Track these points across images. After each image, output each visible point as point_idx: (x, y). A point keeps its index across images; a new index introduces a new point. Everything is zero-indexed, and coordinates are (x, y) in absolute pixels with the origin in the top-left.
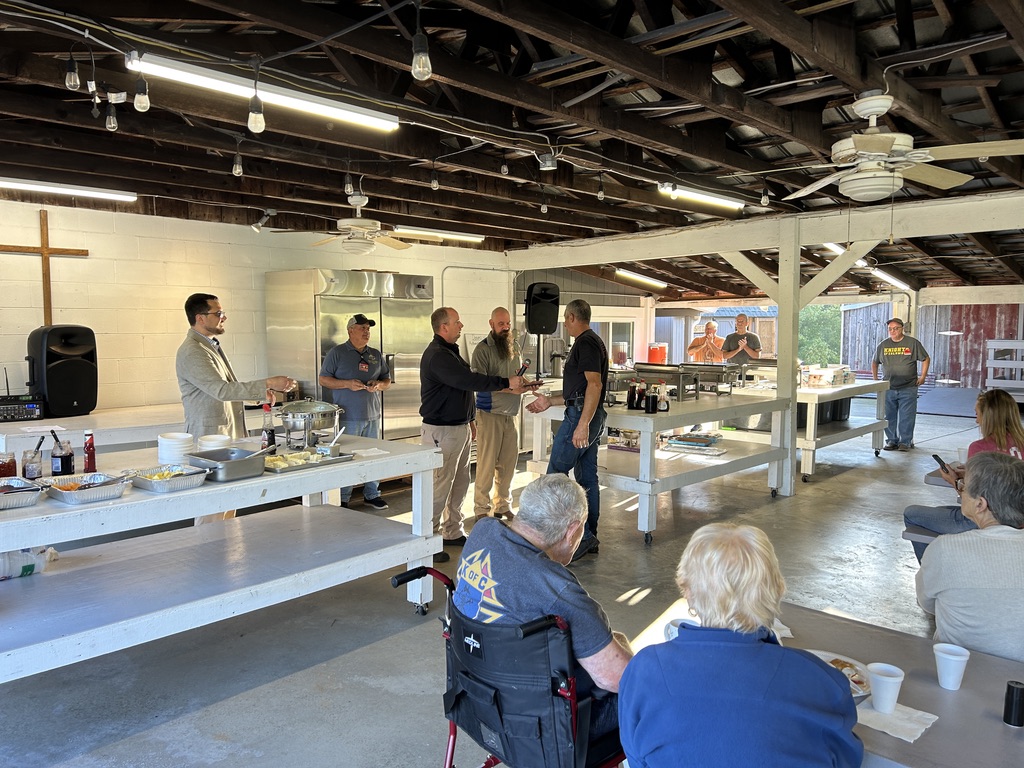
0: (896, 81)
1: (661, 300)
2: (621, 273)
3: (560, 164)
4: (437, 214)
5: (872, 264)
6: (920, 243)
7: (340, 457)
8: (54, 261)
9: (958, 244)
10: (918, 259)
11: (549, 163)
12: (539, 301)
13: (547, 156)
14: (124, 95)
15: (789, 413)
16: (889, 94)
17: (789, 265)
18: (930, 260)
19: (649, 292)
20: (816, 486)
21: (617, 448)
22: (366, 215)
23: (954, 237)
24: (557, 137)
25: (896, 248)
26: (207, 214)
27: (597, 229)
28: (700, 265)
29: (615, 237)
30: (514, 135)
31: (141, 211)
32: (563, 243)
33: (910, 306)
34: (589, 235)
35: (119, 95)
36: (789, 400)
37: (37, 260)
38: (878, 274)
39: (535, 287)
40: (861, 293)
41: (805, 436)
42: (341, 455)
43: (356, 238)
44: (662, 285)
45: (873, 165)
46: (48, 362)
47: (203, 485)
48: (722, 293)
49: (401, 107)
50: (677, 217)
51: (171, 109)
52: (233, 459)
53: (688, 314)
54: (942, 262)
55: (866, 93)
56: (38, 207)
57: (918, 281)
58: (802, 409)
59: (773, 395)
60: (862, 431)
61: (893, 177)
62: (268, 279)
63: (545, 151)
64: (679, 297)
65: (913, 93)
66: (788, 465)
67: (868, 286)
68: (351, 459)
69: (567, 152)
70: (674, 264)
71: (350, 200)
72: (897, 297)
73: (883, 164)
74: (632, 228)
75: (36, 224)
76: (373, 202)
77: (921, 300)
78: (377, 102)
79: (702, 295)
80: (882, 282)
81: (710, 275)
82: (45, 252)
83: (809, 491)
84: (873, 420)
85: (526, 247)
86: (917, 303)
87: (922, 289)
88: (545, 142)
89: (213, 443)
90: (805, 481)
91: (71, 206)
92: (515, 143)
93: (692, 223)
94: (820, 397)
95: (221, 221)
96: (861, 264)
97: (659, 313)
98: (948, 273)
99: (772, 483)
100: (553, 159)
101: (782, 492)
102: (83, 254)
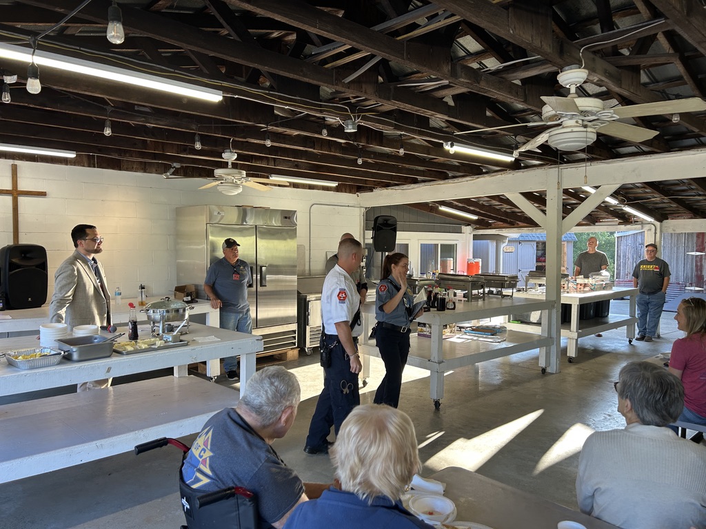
0: (594, 60)
1: (476, 229)
2: (443, 208)
3: (359, 127)
4: (297, 166)
5: (622, 202)
6: (655, 186)
7: (180, 342)
8: (21, 199)
9: (685, 188)
10: (658, 199)
11: (350, 127)
12: (382, 229)
13: (349, 121)
14: (16, 77)
15: (554, 311)
16: (584, 68)
17: (554, 201)
18: (666, 199)
19: (468, 222)
20: (577, 366)
21: (424, 336)
22: (235, 166)
23: (681, 182)
24: (356, 108)
25: (639, 190)
26: (135, 167)
27: (420, 178)
28: (497, 203)
29: (432, 183)
30: (321, 106)
31: (86, 164)
32: (397, 187)
33: (655, 233)
34: (415, 181)
35: (12, 77)
36: (555, 302)
37: (9, 199)
38: (628, 209)
39: (379, 218)
40: (620, 224)
41: (569, 328)
42: (181, 341)
43: (227, 183)
44: (475, 217)
45: (572, 122)
46: (10, 270)
47: (60, 363)
48: (521, 224)
49: (225, 84)
50: (473, 168)
51: (55, 87)
52: (96, 344)
53: (498, 239)
54: (675, 200)
55: (567, 68)
56: (11, 162)
57: (661, 215)
58: (566, 309)
59: (544, 298)
60: (617, 325)
61: (587, 132)
62: (179, 213)
63: (348, 118)
64: (488, 226)
65: (612, 69)
66: (554, 349)
67: (626, 219)
68: (187, 345)
69: (364, 118)
70: (481, 202)
71: (223, 155)
72: (647, 227)
73: (580, 122)
74: (444, 177)
75: (9, 174)
76: (240, 157)
77: (664, 229)
78: (205, 80)
79: (505, 225)
80: (635, 216)
81: (508, 211)
82: (15, 193)
83: (572, 370)
84: (627, 317)
85: (372, 191)
86: (661, 231)
87: (665, 221)
88: (347, 111)
89: (82, 331)
90: (570, 362)
91: (34, 161)
92: (321, 112)
93: (486, 173)
94: (581, 299)
95: (145, 172)
96: (613, 202)
97: (476, 237)
98: (682, 209)
99: (542, 364)
100: (354, 123)
101: (549, 370)
102: (43, 194)
